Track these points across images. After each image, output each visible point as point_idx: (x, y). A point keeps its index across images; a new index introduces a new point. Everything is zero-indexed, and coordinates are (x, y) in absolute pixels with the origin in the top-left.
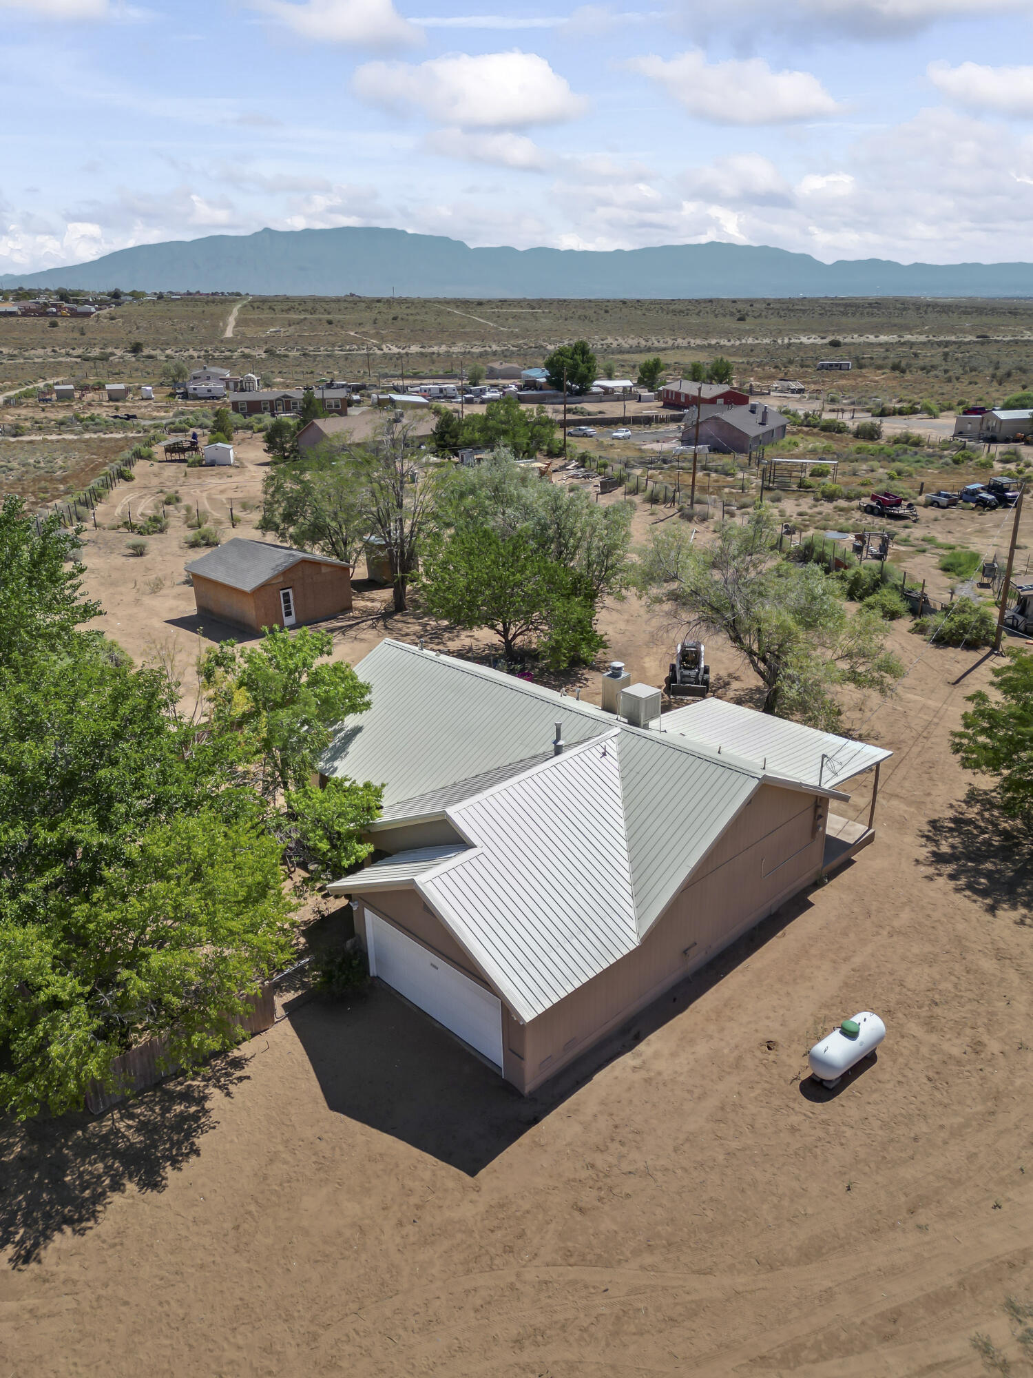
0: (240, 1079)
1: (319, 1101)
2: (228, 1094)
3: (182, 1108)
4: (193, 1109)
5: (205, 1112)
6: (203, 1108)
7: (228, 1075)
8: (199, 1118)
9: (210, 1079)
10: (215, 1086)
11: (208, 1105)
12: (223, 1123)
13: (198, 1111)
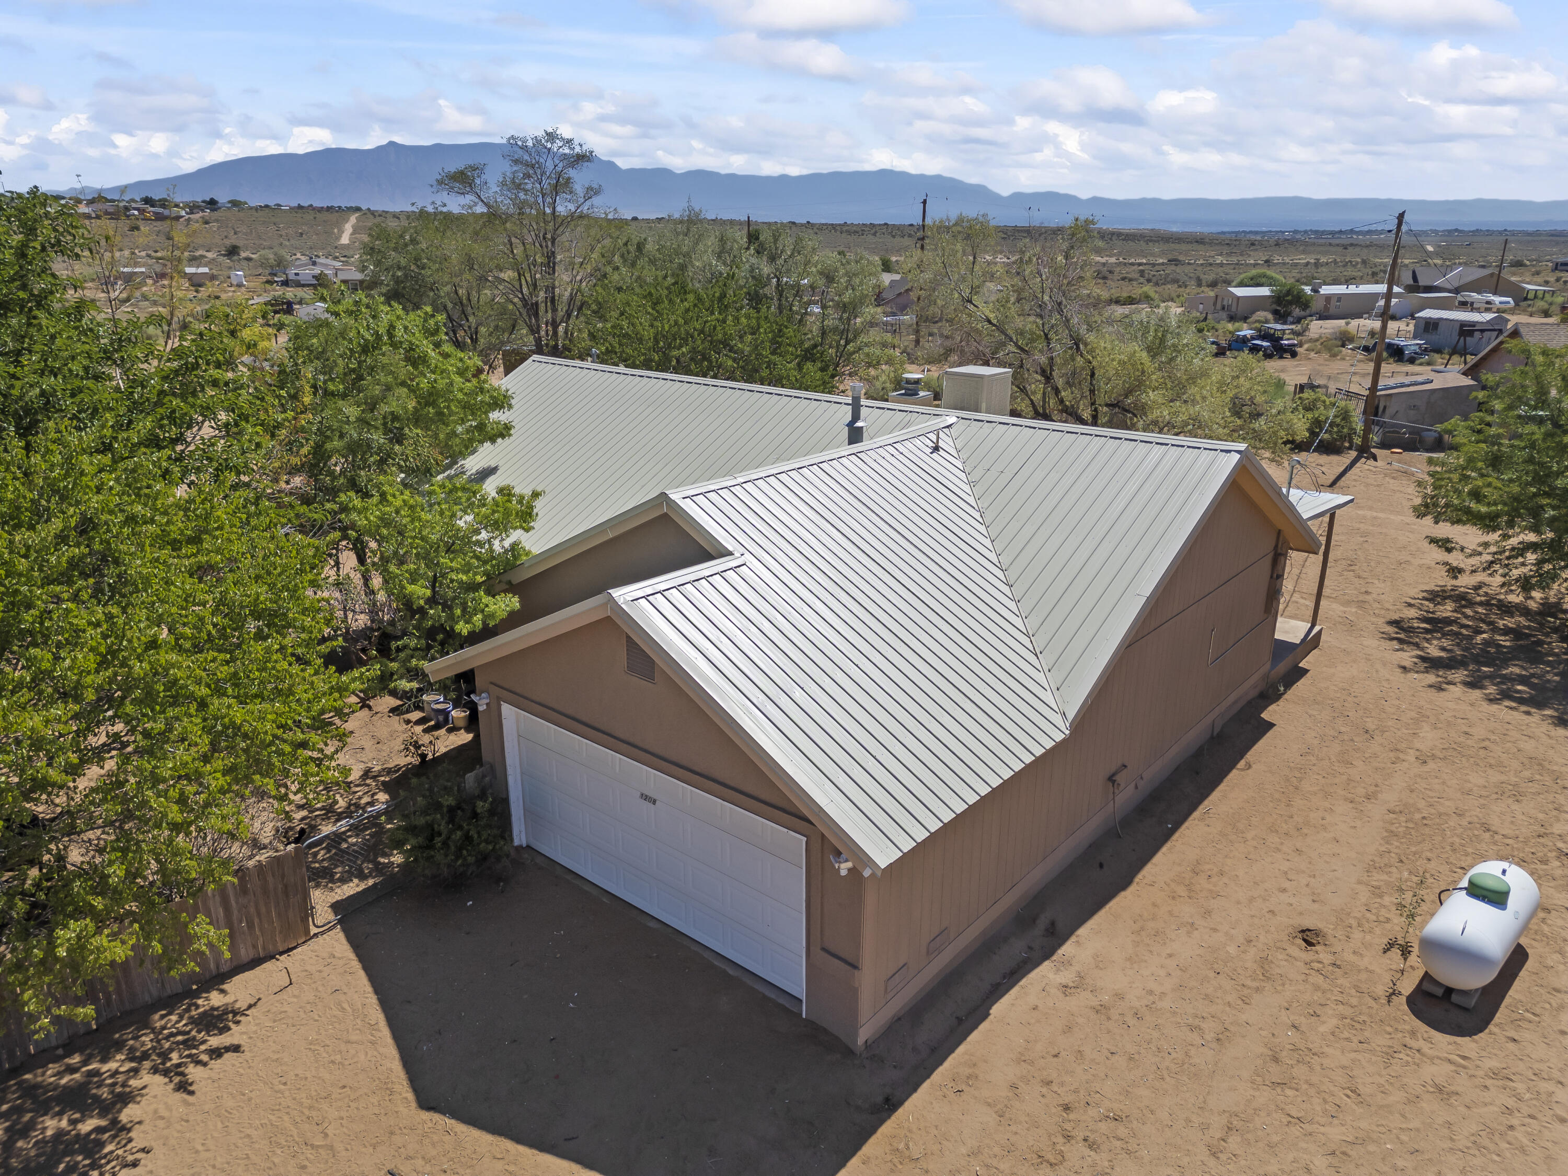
0: (216, 1053)
1: (397, 1088)
2: (184, 1087)
3: (64, 1123)
4: (86, 1127)
5: (119, 1129)
6: (115, 1122)
7: (190, 1043)
8: (101, 1144)
9: (145, 1056)
10: (155, 1070)
11: (127, 1114)
12: (159, 1151)
13: (99, 1130)
